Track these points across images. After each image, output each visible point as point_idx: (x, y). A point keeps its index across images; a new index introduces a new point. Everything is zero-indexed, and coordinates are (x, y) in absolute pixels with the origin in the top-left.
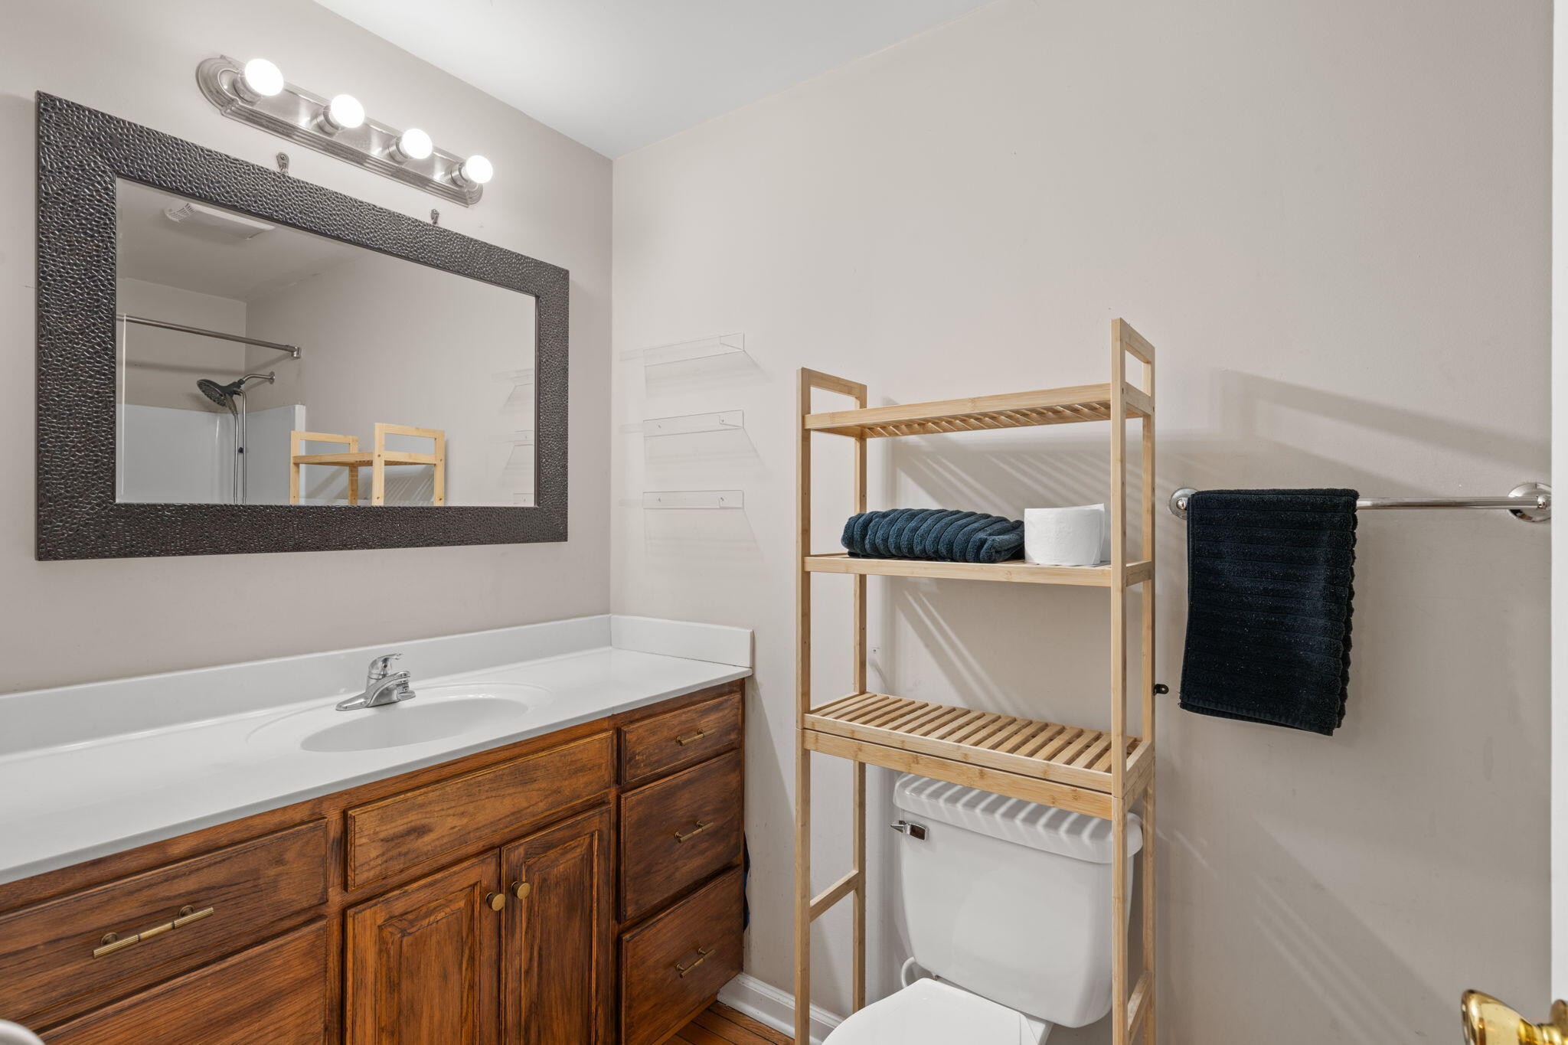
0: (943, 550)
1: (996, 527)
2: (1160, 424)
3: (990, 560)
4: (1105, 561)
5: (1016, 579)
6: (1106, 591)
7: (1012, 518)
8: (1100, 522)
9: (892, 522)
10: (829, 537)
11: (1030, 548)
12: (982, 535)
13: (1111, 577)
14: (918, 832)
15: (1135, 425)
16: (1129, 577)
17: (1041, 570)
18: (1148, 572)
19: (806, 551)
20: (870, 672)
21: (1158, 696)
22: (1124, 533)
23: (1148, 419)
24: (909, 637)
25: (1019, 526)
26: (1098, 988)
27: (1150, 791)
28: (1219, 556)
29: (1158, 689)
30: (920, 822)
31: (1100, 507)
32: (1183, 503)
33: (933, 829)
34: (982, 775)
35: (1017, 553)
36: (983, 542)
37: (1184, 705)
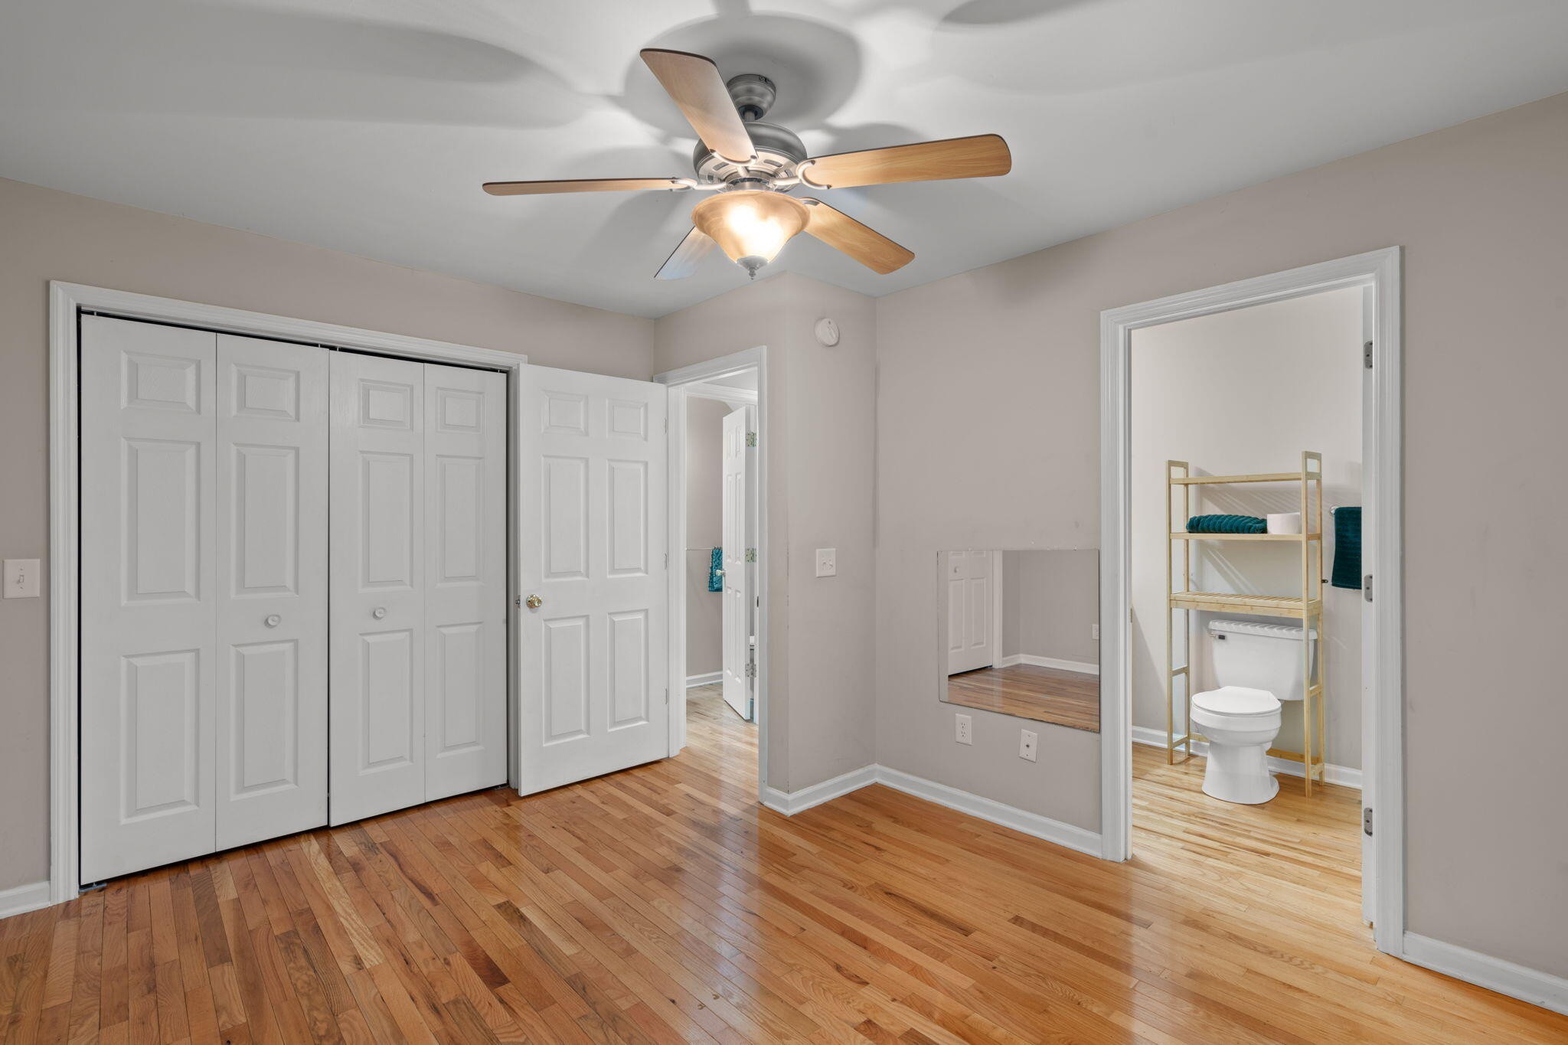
0: (1234, 530)
1: (1255, 521)
2: (1325, 481)
3: (1254, 532)
4: (1300, 532)
5: (1265, 539)
6: (1300, 542)
7: (1261, 517)
8: (1298, 518)
9: (1210, 520)
10: (1180, 525)
11: (1269, 528)
12: (1250, 524)
13: (1303, 537)
14: (1222, 637)
15: (1312, 483)
16: (1309, 538)
17: (1272, 536)
18: (1319, 537)
19: (1170, 532)
20: (1191, 584)
21: (1324, 584)
22: (1307, 523)
23: (1319, 481)
24: (1209, 567)
25: (1264, 521)
26: (1298, 685)
27: (1320, 618)
28: (1347, 531)
29: (1324, 581)
30: (1222, 634)
31: (1299, 513)
32: (1333, 512)
33: (1227, 635)
34: (1252, 609)
35: (1264, 531)
36: (1251, 526)
37: (1333, 585)
